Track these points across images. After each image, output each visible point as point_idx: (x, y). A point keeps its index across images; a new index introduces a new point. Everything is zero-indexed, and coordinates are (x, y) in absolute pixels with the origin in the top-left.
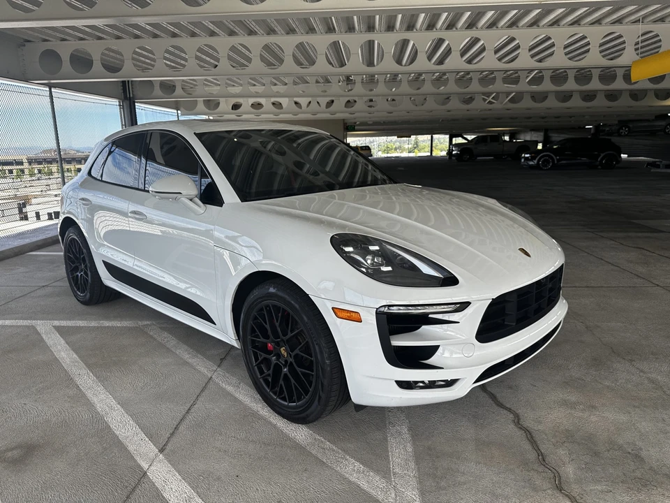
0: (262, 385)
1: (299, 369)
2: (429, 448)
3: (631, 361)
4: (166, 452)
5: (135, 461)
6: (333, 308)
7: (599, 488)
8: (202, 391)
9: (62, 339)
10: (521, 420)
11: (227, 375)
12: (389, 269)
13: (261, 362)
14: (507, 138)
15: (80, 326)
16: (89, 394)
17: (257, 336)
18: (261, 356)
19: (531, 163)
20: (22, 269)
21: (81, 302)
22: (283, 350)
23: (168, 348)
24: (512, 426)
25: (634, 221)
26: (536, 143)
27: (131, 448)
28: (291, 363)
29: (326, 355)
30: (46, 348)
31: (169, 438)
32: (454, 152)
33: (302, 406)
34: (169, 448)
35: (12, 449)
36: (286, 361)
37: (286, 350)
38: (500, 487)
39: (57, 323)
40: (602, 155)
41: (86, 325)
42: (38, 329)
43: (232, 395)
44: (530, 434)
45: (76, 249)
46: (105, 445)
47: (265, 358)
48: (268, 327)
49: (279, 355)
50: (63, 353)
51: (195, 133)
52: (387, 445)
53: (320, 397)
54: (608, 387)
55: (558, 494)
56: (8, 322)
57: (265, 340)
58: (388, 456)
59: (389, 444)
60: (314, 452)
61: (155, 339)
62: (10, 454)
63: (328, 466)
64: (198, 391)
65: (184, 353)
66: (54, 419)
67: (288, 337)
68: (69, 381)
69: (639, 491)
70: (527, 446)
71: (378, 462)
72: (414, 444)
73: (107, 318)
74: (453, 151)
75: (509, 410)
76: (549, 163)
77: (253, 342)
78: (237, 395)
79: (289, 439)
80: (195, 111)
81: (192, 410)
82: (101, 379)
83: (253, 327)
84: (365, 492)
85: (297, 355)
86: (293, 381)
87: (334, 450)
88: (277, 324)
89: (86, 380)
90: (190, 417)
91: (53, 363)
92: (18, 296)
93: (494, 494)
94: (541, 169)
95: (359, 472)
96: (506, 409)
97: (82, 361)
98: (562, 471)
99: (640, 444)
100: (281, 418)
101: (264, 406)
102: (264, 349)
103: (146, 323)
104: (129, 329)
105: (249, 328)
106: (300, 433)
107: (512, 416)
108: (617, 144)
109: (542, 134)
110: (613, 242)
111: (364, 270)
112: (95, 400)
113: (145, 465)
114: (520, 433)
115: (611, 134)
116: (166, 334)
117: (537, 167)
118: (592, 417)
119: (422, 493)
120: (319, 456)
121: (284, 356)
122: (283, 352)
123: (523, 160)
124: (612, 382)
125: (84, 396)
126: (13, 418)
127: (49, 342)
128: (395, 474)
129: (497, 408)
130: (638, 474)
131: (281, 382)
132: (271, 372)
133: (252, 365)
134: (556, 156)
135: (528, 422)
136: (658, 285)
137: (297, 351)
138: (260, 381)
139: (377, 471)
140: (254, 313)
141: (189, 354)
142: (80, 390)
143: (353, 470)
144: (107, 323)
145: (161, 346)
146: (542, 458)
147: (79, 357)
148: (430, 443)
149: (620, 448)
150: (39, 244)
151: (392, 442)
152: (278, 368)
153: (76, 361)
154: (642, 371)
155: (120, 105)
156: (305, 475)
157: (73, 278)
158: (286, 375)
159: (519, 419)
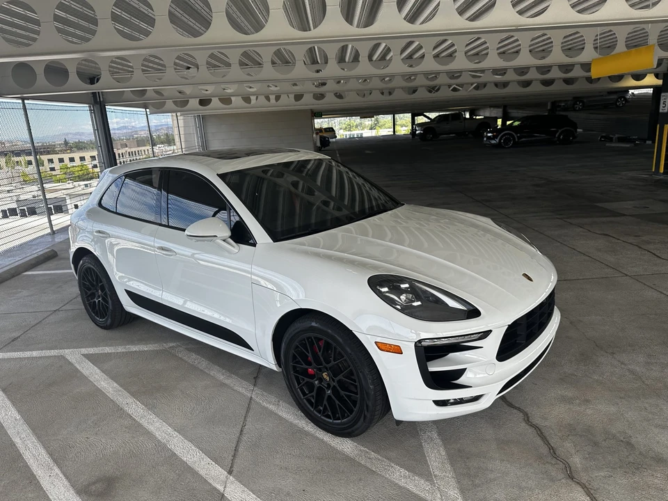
0: (305, 404)
1: (342, 393)
2: (459, 451)
3: (613, 353)
4: (234, 473)
5: (210, 484)
6: (376, 342)
7: (602, 474)
8: (247, 411)
9: (96, 368)
10: (530, 418)
11: (265, 394)
12: (419, 303)
13: (304, 385)
14: (468, 116)
15: (108, 353)
16: (144, 422)
17: (298, 362)
18: (304, 380)
19: (493, 142)
20: (25, 293)
21: (101, 327)
22: (325, 375)
23: (201, 370)
24: (523, 424)
25: (598, 204)
26: (496, 119)
27: (202, 473)
28: (334, 386)
29: (370, 381)
30: (84, 379)
31: (232, 460)
32: (417, 132)
33: (347, 423)
34: (235, 469)
35: (94, 483)
36: (329, 385)
37: (328, 375)
38: (524, 481)
39: (84, 351)
40: (560, 131)
41: (113, 351)
42: (69, 358)
43: (276, 414)
44: (540, 430)
45: (92, 277)
46: (177, 472)
47: (307, 382)
48: (310, 355)
49: (321, 380)
50: (102, 383)
51: (217, 175)
52: (423, 450)
53: (365, 417)
54: (597, 381)
55: (570, 482)
56: (35, 354)
57: (307, 367)
58: (427, 461)
59: (425, 449)
60: (363, 462)
61: (186, 362)
62: (93, 487)
63: (378, 474)
64: (244, 412)
65: (219, 374)
66: (121, 451)
67: (330, 365)
68: (120, 412)
69: (634, 474)
70: (539, 441)
71: (419, 466)
72: (445, 447)
73: (132, 343)
74: (416, 130)
75: (519, 409)
76: (510, 141)
77: (294, 368)
78: (280, 414)
79: (338, 452)
80: (164, 109)
81: (245, 431)
82: (151, 407)
83: (294, 355)
84: (416, 496)
85: (340, 380)
86: (337, 402)
87: (379, 460)
88: (320, 354)
89: (134, 408)
90: (244, 438)
91: (97, 393)
92: (33, 323)
93: (520, 488)
94: (504, 147)
95: (405, 477)
96: (516, 409)
97: (125, 390)
98: (571, 461)
99: (630, 432)
100: (325, 433)
101: (307, 422)
102: (305, 373)
103: (171, 345)
104: (157, 353)
105: (291, 356)
106: (346, 446)
107: (521, 414)
108: (572, 119)
109: (501, 110)
110: (581, 229)
111: (399, 307)
112: (151, 428)
113: (221, 488)
114: (531, 430)
115: (566, 109)
116: (194, 356)
117: (498, 146)
118: (588, 410)
119: (462, 491)
120: (368, 465)
121: (326, 380)
122: (325, 376)
123: (485, 139)
124: (600, 376)
125: (140, 425)
126: (83, 453)
127: (85, 372)
128: (435, 476)
129: (508, 408)
130: (631, 459)
131: (325, 402)
132: (314, 393)
133: (295, 387)
134: (516, 134)
135: (537, 420)
136: (626, 275)
137: (340, 377)
138: (303, 402)
139: (421, 475)
140: (296, 343)
141: (223, 374)
142: (134, 420)
143: (400, 476)
144: (134, 348)
145: (194, 368)
146: (553, 451)
147: (121, 386)
148: (459, 445)
149: (614, 437)
150: (33, 262)
151: (427, 447)
152: (321, 391)
153: (120, 391)
154: (622, 363)
155: (90, 110)
156: (361, 484)
157: (90, 304)
158: (329, 396)
159: (528, 418)
